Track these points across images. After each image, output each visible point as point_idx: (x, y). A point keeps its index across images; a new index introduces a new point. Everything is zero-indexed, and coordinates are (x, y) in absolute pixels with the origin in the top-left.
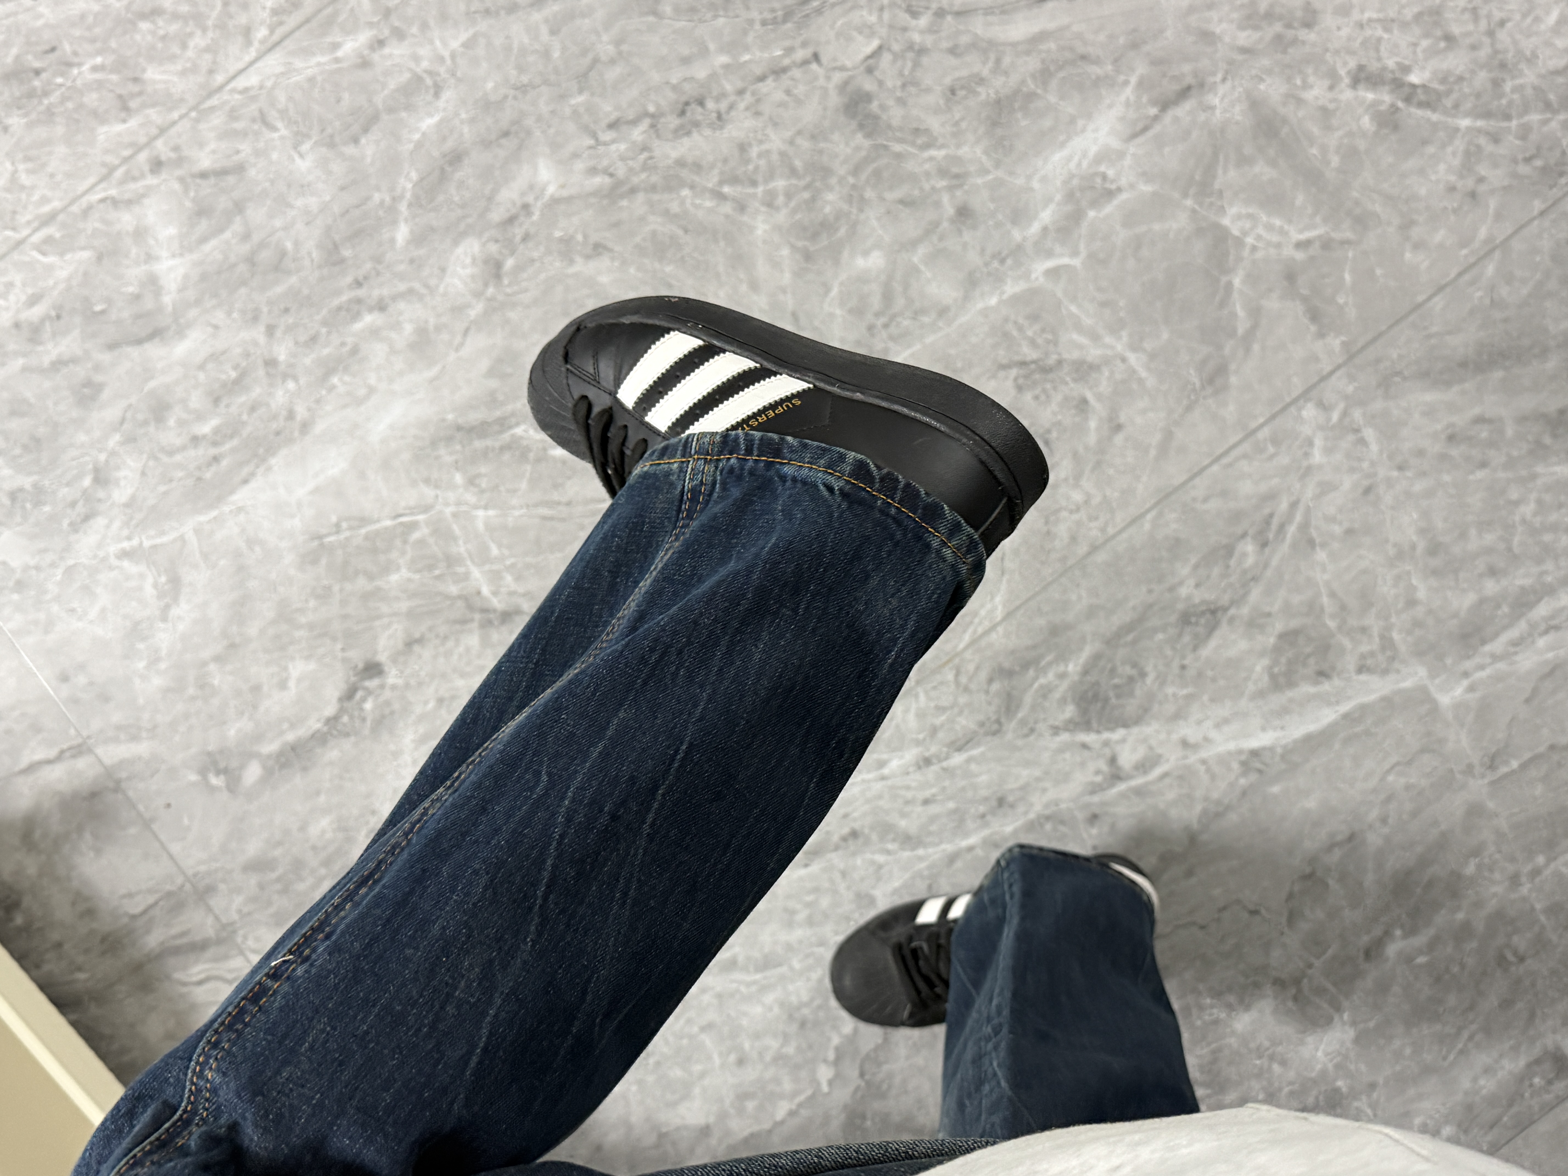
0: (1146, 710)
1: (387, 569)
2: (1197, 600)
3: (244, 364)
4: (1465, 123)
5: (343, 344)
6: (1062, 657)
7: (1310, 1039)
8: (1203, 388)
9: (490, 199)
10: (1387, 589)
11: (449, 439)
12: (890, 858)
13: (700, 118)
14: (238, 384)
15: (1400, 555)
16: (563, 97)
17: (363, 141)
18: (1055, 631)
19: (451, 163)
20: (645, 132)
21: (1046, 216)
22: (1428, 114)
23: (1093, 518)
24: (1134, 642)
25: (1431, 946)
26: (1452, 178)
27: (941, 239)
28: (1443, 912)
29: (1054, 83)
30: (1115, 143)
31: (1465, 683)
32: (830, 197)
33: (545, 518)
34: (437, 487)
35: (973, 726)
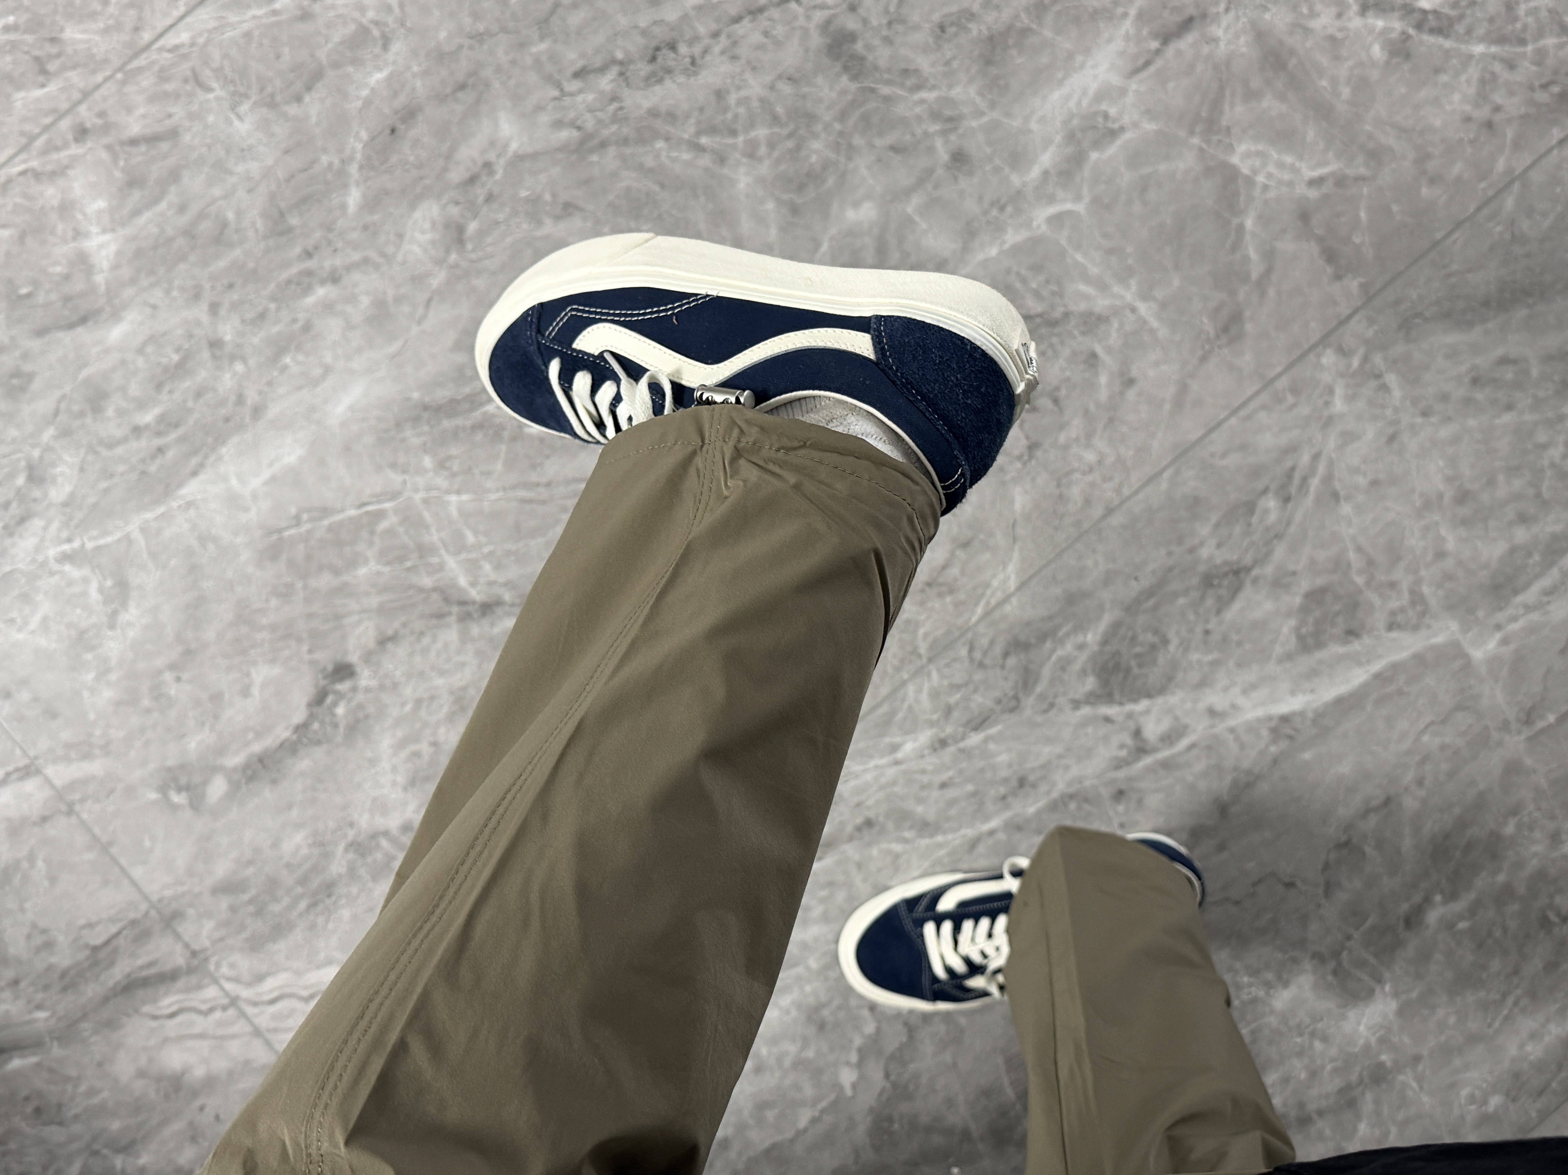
0: (1170, 679)
1: (353, 563)
2: (1218, 561)
3: (186, 346)
4: (1479, 49)
5: (295, 321)
6: (1080, 627)
7: (1352, 1014)
8: (1218, 336)
9: (448, 157)
10: (1414, 542)
11: (416, 420)
12: (908, 847)
13: (672, 63)
14: (181, 369)
15: (1427, 505)
16: (522, 45)
17: (307, 99)
18: (1071, 599)
19: (404, 120)
20: (613, 80)
21: (1046, 159)
22: (1441, 40)
23: (1107, 479)
24: (1155, 608)
25: (1473, 911)
26: (1468, 108)
27: (936, 187)
28: (1484, 874)
29: (1049, 18)
30: (1116, 80)
31: (1498, 636)
32: (816, 145)
33: (524, 501)
34: (404, 472)
35: (989, 703)
